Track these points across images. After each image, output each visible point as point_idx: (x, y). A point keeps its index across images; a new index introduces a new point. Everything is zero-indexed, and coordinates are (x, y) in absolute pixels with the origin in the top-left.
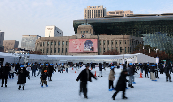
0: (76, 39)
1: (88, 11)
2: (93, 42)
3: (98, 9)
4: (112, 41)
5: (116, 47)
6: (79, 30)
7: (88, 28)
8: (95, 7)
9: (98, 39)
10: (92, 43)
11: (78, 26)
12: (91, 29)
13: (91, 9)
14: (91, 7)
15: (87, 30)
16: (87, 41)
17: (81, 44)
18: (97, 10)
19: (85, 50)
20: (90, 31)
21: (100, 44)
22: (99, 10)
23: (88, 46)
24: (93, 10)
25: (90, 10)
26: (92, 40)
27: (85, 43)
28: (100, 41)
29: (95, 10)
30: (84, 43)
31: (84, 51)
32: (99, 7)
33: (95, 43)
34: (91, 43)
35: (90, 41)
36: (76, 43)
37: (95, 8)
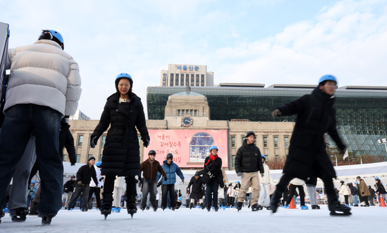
0: (167, 129)
1: (172, 75)
2: (214, 139)
3: (195, 73)
4: (265, 137)
5: (275, 153)
6: (171, 107)
7: (195, 103)
8: (188, 67)
9: (228, 130)
10: (212, 141)
11: (169, 98)
12: (204, 105)
13: (178, 72)
14: (179, 67)
15: (194, 109)
16: (197, 135)
17: (179, 143)
18: (193, 76)
19: (193, 160)
20: (201, 110)
21: (233, 145)
22: (198, 76)
23: (201, 148)
24: (182, 75)
25: (177, 75)
26: (212, 133)
27: (193, 142)
28: (233, 137)
29: (187, 75)
30: (189, 140)
31: (188, 164)
32: (197, 68)
33: (220, 140)
34: (210, 141)
35: (206, 135)
36: (166, 140)
37: (188, 70)
